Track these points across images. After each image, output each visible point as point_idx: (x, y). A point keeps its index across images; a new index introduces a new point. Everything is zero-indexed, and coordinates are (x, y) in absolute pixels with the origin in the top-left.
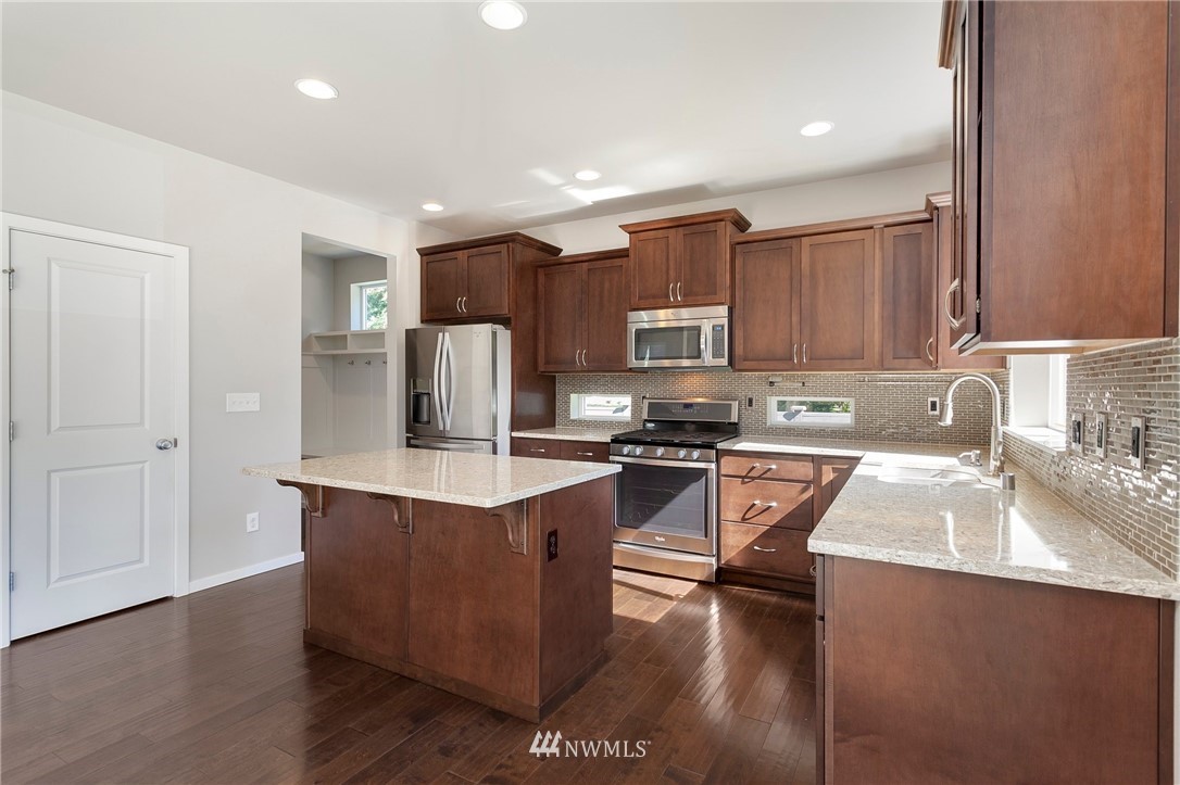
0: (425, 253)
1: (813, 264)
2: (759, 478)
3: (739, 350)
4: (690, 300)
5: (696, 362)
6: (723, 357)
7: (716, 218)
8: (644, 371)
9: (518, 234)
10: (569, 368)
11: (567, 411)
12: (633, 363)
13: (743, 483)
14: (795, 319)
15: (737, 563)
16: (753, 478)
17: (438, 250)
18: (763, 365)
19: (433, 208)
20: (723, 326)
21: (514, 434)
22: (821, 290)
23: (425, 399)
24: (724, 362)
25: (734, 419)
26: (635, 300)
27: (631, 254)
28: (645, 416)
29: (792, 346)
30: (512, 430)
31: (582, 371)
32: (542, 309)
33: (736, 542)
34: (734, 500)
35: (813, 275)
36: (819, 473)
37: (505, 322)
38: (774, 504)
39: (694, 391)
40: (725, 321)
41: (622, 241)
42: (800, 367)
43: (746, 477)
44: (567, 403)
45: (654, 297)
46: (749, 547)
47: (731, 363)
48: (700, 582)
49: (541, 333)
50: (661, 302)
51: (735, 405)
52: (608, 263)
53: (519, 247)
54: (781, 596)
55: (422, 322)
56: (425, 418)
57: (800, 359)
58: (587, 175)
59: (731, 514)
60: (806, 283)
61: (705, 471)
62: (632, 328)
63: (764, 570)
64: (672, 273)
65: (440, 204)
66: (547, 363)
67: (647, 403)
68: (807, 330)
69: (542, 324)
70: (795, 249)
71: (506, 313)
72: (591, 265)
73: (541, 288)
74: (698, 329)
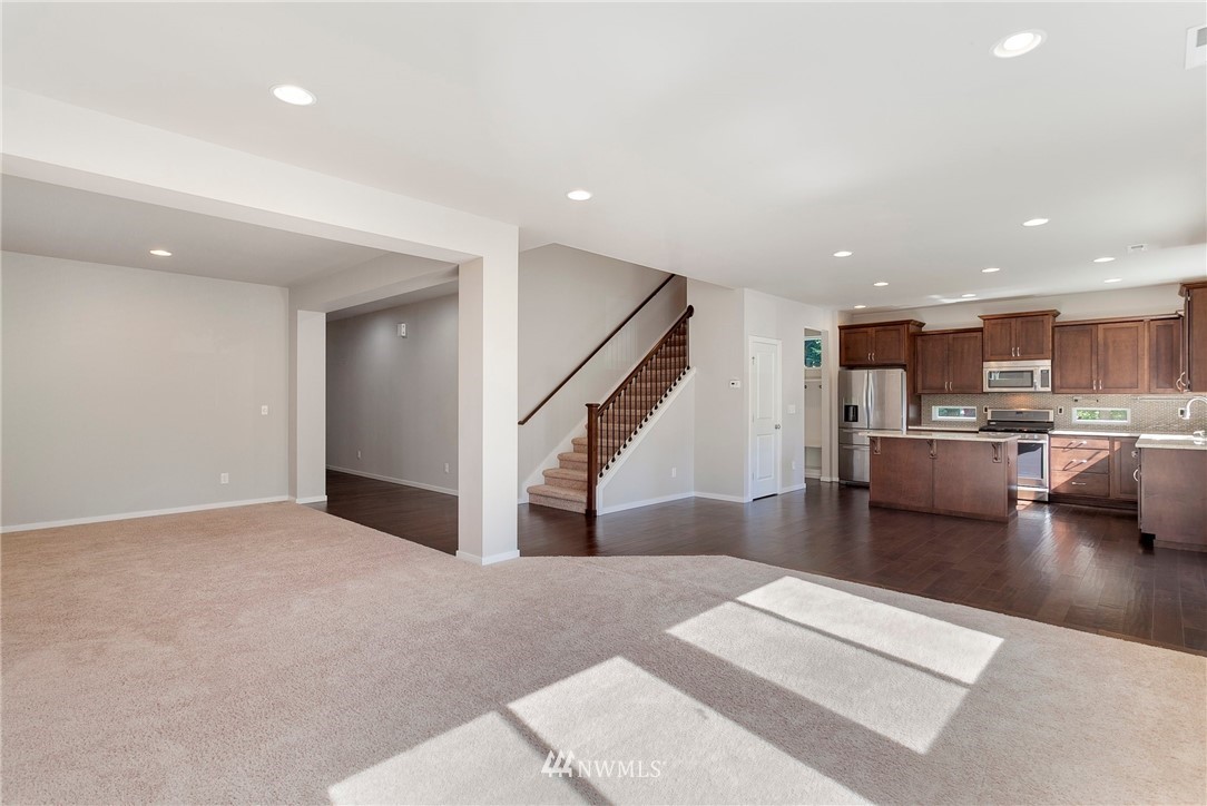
0: (841, 328)
1: (1105, 339)
2: (1075, 448)
3: (1057, 383)
4: (1026, 356)
5: (1032, 389)
6: (1049, 387)
7: (1044, 314)
8: (987, 393)
9: (912, 321)
10: (939, 392)
11: (930, 415)
12: (986, 389)
13: (1065, 451)
14: (1094, 367)
15: (1062, 490)
16: (1071, 448)
17: (853, 327)
18: (1073, 391)
19: (858, 306)
20: (1048, 371)
21: (910, 427)
22: (1111, 351)
23: (851, 408)
24: (1049, 389)
25: (1051, 420)
26: (986, 357)
27: (985, 331)
28: (989, 418)
29: (1091, 380)
30: (907, 426)
31: (949, 394)
32: (920, 360)
33: (1060, 480)
34: (1061, 459)
35: (1105, 344)
36: (1112, 445)
37: (903, 366)
38: (1083, 461)
39: (1022, 405)
40: (1050, 368)
41: (978, 323)
42: (1098, 391)
43: (1067, 448)
44: (930, 411)
45: (1001, 354)
46: (1068, 482)
47: (1053, 391)
48: (1034, 501)
49: (919, 373)
50: (1006, 357)
51: (1051, 412)
52: (967, 335)
53: (909, 326)
54: (1090, 506)
55: (841, 368)
57: (1098, 388)
59: (1057, 467)
60: (1101, 348)
61: (1042, 445)
62: (986, 372)
63: (1079, 494)
64: (1013, 342)
65: (864, 305)
66: (923, 389)
67: (989, 411)
68: (1102, 373)
69: (920, 368)
70: (1094, 330)
71: (903, 362)
72: (956, 335)
73: (919, 348)
74: (1032, 372)
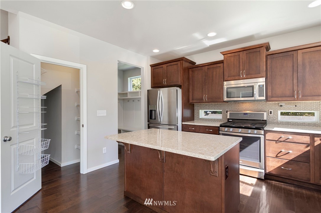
0: (152, 66)
1: (303, 60)
2: (284, 141)
3: (269, 94)
4: (249, 76)
5: (253, 99)
6: (264, 96)
7: (260, 46)
8: (227, 102)
9: (184, 58)
10: (201, 101)
11: (199, 115)
12: (226, 99)
13: (276, 143)
14: (295, 81)
15: (274, 173)
16: (281, 141)
17: (157, 65)
18: (280, 99)
19: (156, 51)
20: (263, 85)
21: (183, 123)
22: (307, 69)
23: (154, 112)
24: (264, 98)
25: (265, 118)
26: (226, 78)
27: (225, 62)
28: (228, 117)
29: (293, 91)
31: (206, 102)
32: (191, 82)
33: (273, 165)
34: (272, 149)
35: (303, 64)
36: (313, 140)
37: (180, 87)
38: (291, 152)
39: (247, 109)
40: (264, 83)
41: (221, 58)
42: (298, 99)
43: (278, 141)
44: (198, 113)
45: (234, 76)
46: (279, 168)
47: (267, 100)
48: (258, 179)
49: (191, 90)
50: (237, 78)
51: (265, 114)
52: (215, 66)
53: (184, 62)
54: (295, 187)
55: (151, 88)
56: (153, 117)
57: (298, 96)
58: (212, 34)
59: (269, 154)
60: (300, 68)
61: (259, 138)
62: (225, 87)
63: (286, 176)
64: (241, 67)
65: (158, 50)
66: (193, 100)
67: (229, 113)
68: (301, 86)
69: (191, 87)
70: (295, 55)
71: (179, 83)
72: (209, 67)
73: (190, 76)
74: (253, 87)
